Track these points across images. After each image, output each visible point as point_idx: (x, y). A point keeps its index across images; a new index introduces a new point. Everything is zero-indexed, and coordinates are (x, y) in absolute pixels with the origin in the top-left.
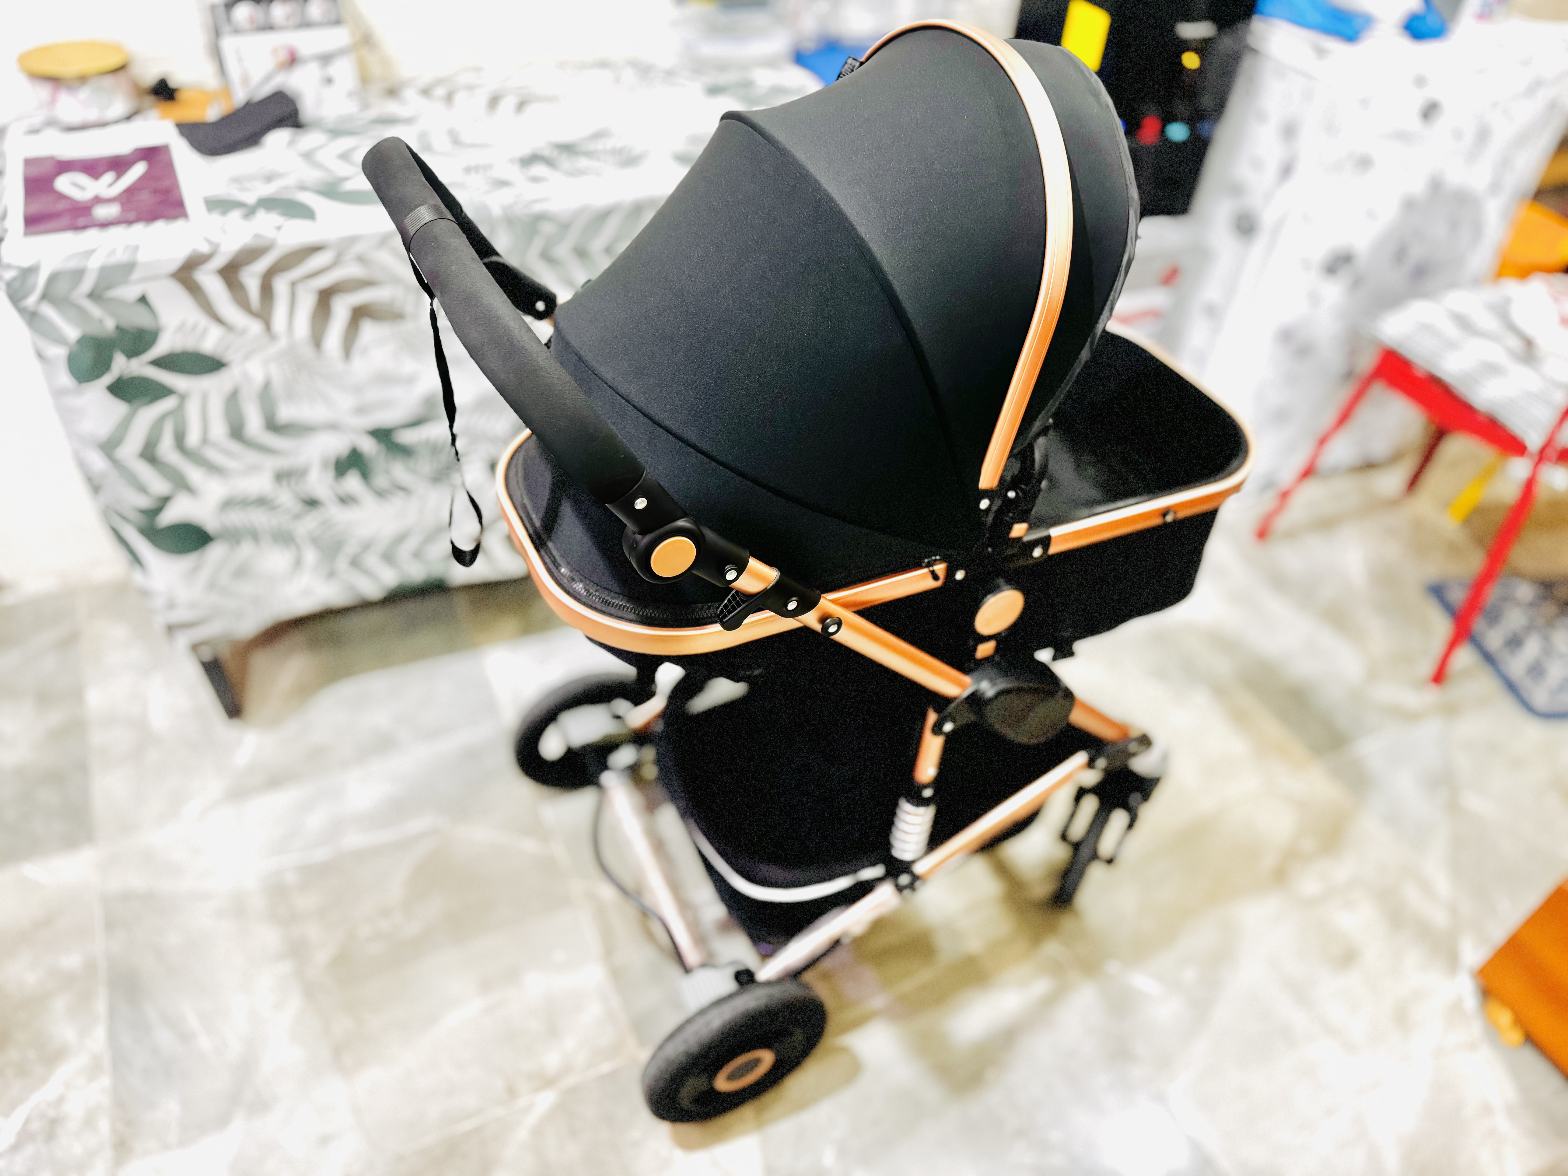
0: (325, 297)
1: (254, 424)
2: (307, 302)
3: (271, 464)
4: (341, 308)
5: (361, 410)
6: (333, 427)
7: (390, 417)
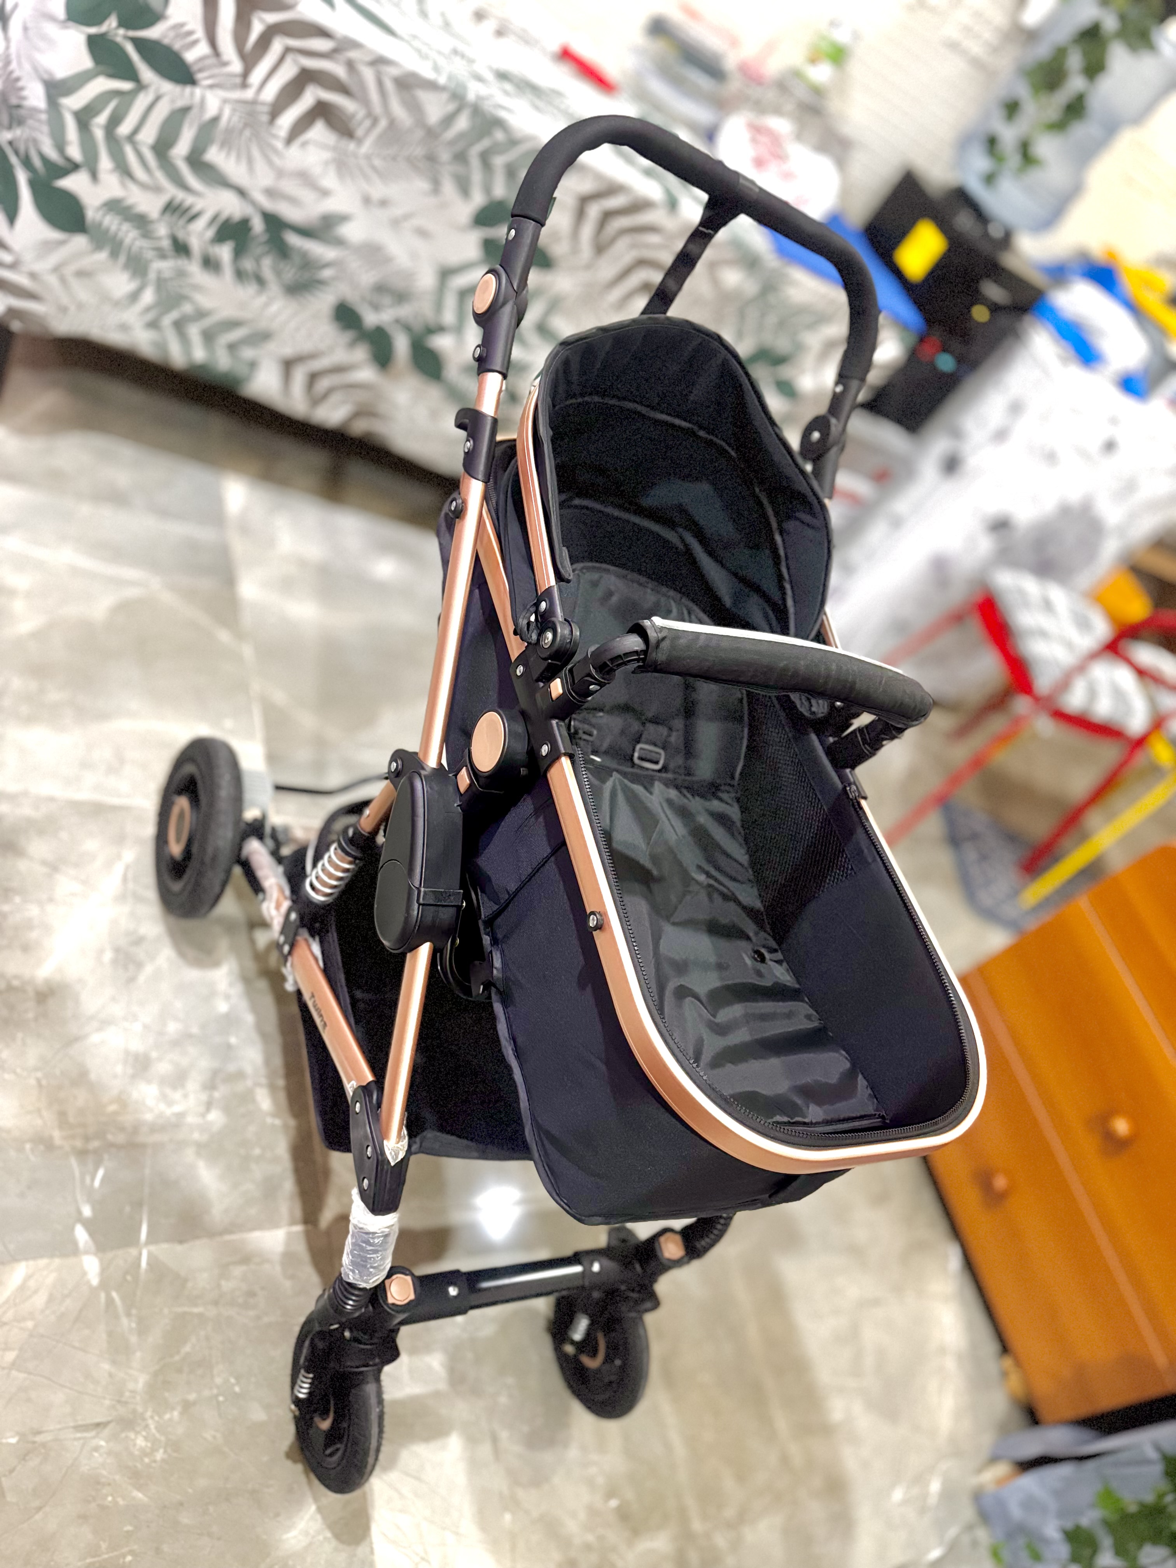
2: (288, 72)
4: (310, 97)
5: (270, 193)
6: (241, 192)
7: (290, 213)
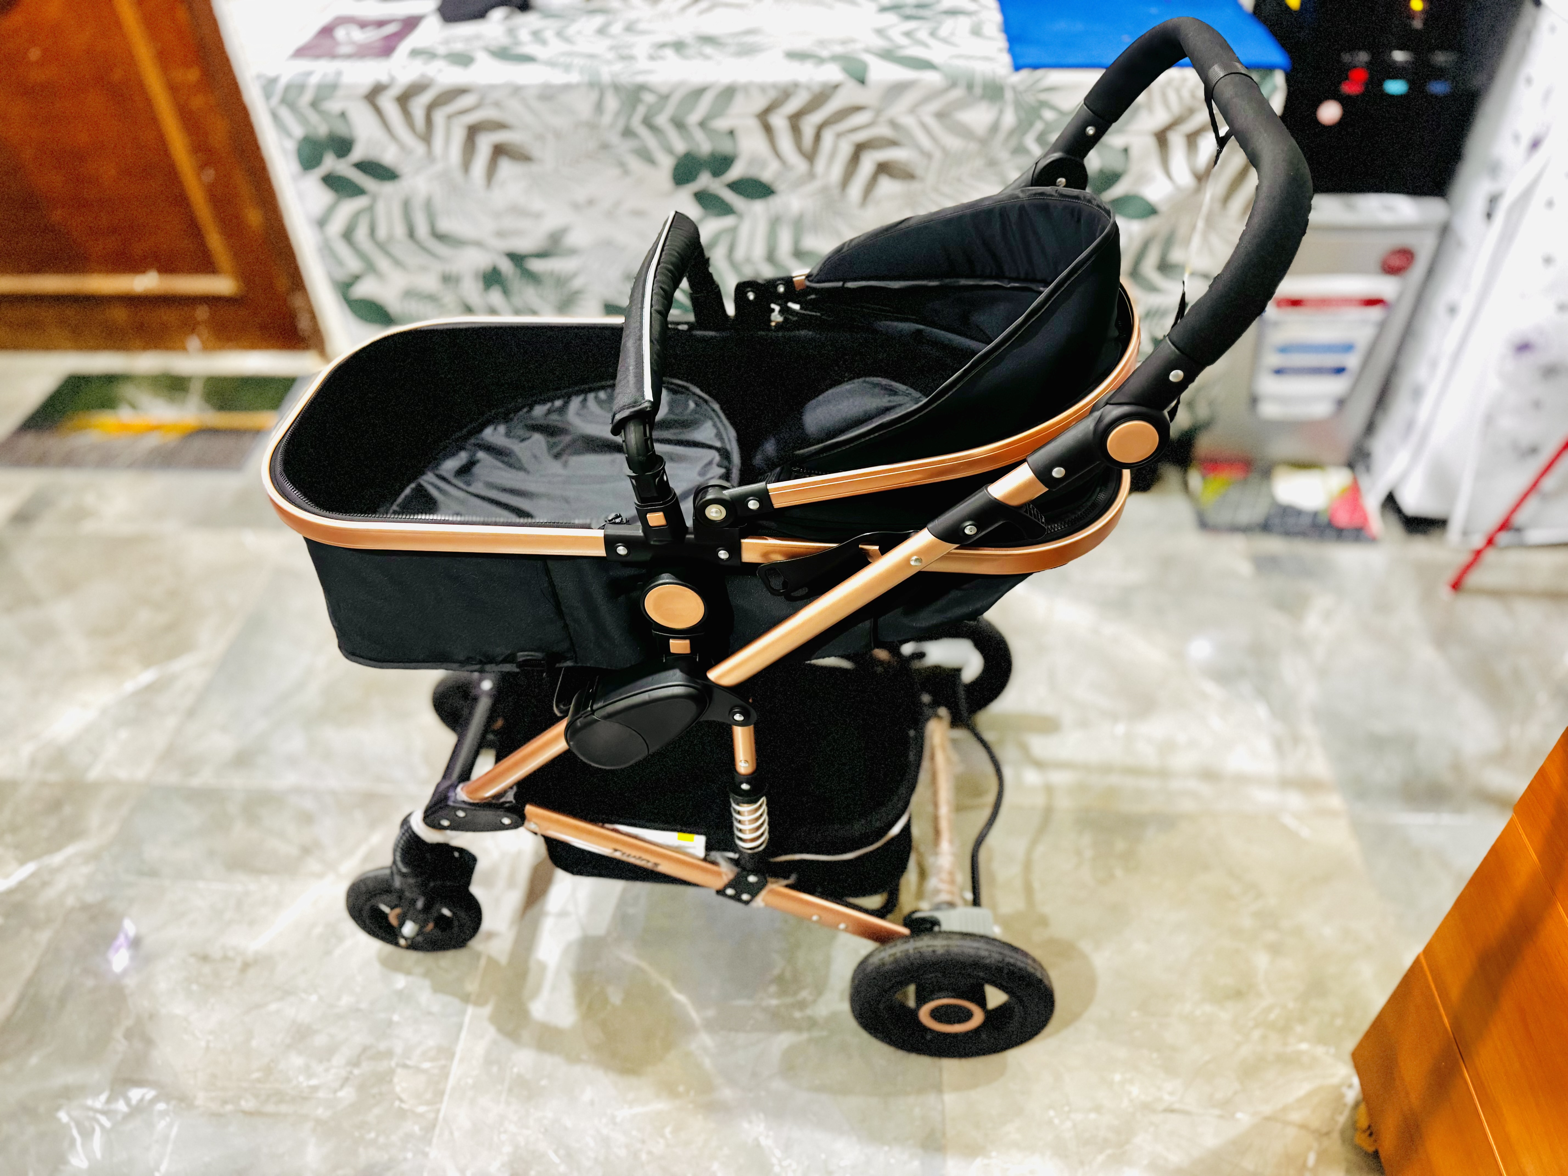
0: (473, 131)
1: (422, 230)
2: (459, 135)
3: (438, 268)
4: (484, 144)
5: (499, 234)
6: (478, 244)
7: (523, 245)
